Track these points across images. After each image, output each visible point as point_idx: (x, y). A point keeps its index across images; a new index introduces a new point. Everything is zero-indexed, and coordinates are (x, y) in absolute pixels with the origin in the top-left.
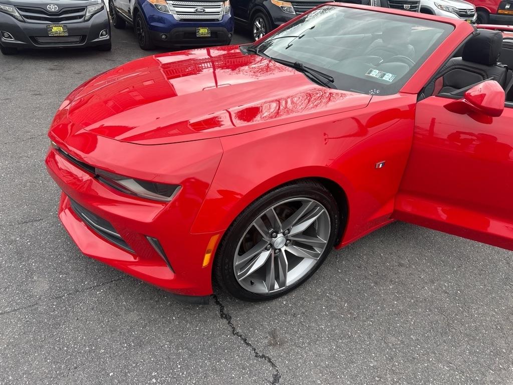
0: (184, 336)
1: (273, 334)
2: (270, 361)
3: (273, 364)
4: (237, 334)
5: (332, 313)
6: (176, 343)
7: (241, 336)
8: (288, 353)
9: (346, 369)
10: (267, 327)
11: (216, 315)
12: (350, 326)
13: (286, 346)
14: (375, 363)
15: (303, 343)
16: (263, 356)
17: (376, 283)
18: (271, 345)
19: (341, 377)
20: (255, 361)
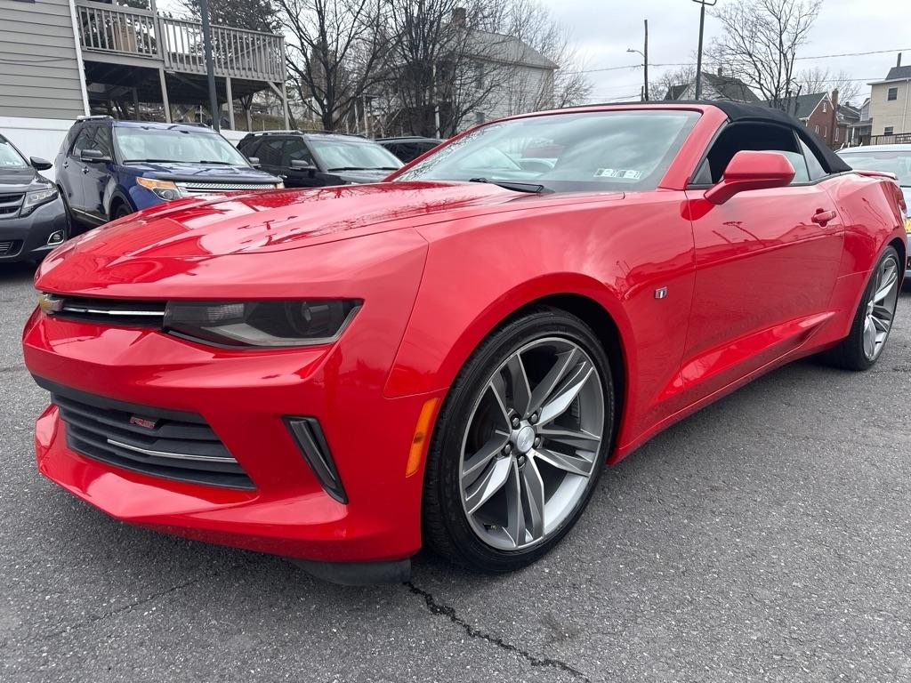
0: (368, 657)
1: (549, 621)
2: (564, 667)
3: (572, 671)
4: (478, 634)
5: (640, 572)
6: (356, 672)
7: (487, 637)
8: (594, 648)
9: (713, 652)
10: (532, 613)
11: (421, 610)
12: (682, 586)
13: (582, 636)
14: (759, 634)
15: (613, 627)
16: (547, 662)
17: (690, 518)
18: (553, 640)
19: (711, 668)
20: (536, 673)
